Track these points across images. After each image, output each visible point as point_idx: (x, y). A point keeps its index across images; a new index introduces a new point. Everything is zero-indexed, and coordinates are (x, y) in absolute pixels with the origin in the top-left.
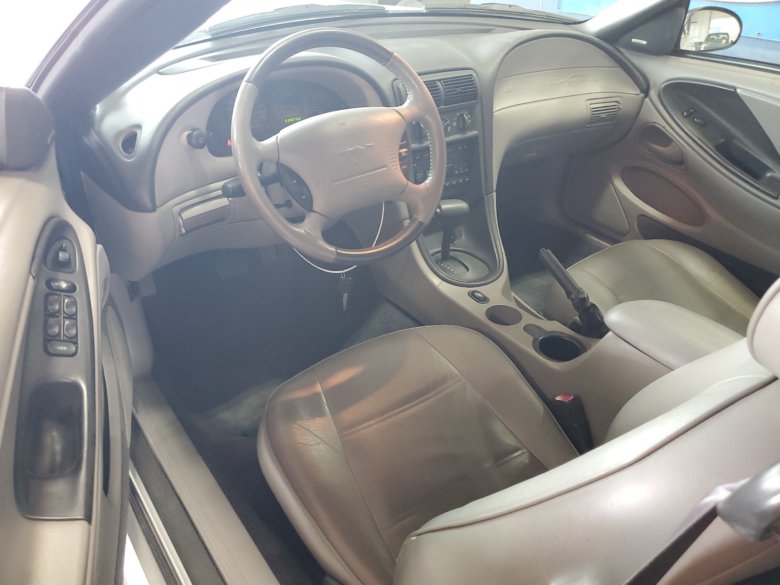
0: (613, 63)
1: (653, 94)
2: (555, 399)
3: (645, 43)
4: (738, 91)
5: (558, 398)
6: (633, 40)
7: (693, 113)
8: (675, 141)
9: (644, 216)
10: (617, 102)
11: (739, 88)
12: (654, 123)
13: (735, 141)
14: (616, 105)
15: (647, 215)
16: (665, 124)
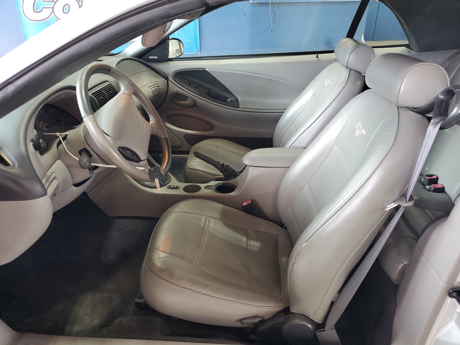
0: (149, 69)
1: (171, 79)
2: (243, 205)
3: (156, 57)
4: (206, 69)
5: (244, 204)
6: (150, 57)
7: (191, 83)
8: (189, 97)
9: (187, 135)
10: (158, 86)
11: (206, 68)
12: (177, 91)
13: (212, 91)
14: (158, 88)
15: (189, 134)
16: (182, 91)
